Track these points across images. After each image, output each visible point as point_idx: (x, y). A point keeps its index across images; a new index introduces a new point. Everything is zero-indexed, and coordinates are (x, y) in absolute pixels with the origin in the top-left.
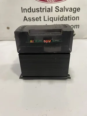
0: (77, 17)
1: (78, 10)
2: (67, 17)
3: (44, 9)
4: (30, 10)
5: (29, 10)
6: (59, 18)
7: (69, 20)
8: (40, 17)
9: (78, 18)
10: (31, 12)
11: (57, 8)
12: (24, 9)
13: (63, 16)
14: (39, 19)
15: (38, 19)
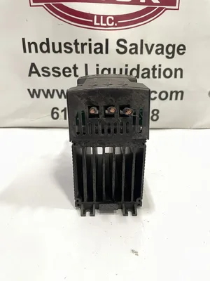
0: (176, 70)
1: (181, 52)
2: (151, 68)
3: (86, 44)
5: (45, 47)
8: (75, 65)
9: (179, 72)
10: (48, 51)
12: (29, 44)
13: (138, 66)
14: (73, 70)
15: (70, 71)
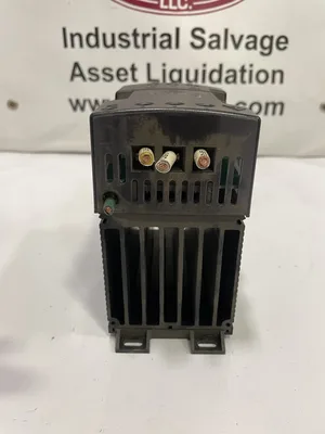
4: (95, 39)
6: (204, 72)
7: (243, 82)
11: (198, 33)
